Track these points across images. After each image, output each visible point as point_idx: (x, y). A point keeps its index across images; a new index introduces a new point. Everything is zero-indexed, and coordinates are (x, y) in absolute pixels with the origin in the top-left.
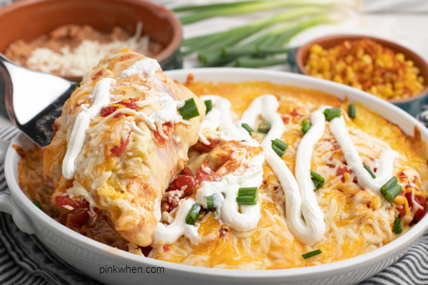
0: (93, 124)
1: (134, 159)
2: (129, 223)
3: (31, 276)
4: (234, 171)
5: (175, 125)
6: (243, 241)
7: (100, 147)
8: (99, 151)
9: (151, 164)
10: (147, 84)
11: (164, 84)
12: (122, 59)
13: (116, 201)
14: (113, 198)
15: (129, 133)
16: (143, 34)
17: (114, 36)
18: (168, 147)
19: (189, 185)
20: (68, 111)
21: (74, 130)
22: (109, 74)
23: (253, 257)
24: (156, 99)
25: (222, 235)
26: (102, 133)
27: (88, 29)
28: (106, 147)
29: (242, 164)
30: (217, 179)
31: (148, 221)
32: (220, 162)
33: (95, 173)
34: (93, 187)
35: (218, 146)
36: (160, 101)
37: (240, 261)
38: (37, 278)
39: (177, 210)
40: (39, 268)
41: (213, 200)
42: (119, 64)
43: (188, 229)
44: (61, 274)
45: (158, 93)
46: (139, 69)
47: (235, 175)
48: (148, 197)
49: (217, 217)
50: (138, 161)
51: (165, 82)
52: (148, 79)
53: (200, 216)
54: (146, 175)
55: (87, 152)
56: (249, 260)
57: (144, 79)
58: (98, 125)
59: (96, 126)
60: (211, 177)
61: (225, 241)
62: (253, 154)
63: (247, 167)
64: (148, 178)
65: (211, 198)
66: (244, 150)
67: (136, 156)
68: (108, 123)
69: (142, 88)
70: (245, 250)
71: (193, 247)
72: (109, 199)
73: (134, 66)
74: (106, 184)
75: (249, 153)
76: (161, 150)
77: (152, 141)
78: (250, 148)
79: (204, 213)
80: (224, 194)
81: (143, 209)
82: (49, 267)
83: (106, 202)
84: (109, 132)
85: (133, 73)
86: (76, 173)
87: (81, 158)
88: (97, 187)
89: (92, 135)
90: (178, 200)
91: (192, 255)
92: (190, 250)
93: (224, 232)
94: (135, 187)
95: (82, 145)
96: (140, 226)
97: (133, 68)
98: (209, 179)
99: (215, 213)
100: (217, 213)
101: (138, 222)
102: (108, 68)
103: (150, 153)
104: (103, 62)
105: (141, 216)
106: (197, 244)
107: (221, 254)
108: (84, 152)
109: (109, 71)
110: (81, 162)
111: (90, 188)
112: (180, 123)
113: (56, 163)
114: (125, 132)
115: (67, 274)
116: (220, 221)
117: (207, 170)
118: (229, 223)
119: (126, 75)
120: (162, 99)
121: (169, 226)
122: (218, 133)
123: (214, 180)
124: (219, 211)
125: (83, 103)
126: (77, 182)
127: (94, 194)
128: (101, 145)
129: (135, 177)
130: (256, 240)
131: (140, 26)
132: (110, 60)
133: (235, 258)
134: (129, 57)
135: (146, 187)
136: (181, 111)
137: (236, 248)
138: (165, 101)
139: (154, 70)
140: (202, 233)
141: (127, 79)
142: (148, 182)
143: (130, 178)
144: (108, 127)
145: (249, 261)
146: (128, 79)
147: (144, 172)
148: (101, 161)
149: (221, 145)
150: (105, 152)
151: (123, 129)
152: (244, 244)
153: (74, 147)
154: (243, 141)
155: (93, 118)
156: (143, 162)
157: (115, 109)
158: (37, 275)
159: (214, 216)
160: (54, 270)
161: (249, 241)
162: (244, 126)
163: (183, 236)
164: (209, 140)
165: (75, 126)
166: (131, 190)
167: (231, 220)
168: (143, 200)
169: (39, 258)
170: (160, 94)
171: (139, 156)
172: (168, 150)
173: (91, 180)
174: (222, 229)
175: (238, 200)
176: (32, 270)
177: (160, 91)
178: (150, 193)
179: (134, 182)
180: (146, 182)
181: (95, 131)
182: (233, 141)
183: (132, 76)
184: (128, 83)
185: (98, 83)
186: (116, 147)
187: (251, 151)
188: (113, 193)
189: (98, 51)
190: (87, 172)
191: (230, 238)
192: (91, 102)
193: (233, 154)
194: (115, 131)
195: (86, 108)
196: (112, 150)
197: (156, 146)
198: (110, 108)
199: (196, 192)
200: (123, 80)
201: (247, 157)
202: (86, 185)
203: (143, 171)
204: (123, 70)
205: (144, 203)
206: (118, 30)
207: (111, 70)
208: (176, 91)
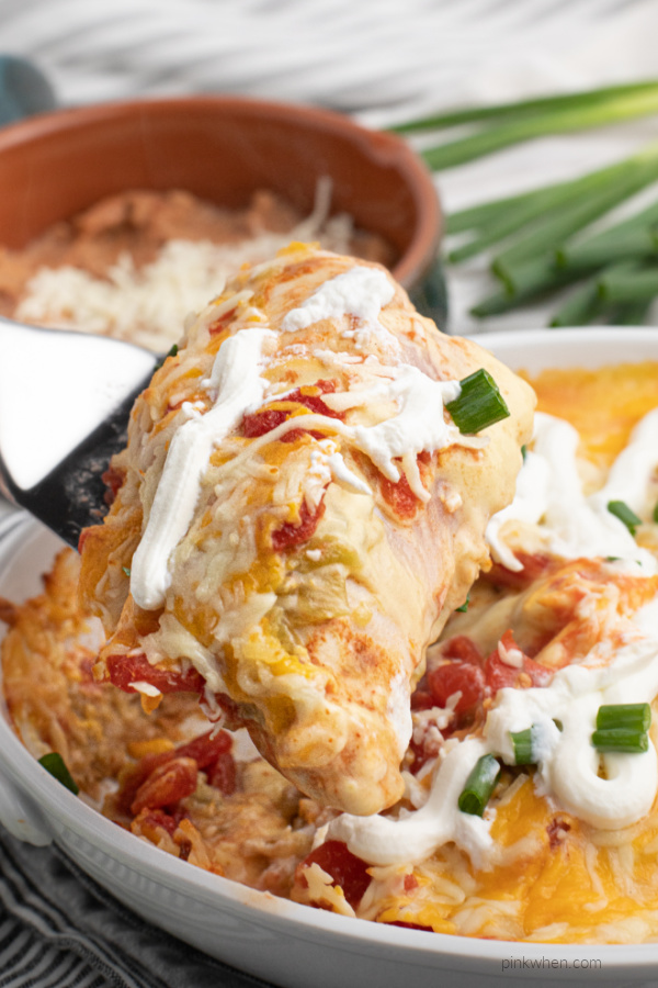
0: (221, 458)
1: (325, 570)
2: (316, 746)
3: (46, 948)
4: (585, 653)
5: (438, 454)
6: (611, 855)
7: (242, 524)
8: (241, 535)
9: (375, 581)
10: (358, 346)
11: (408, 343)
12: (289, 273)
13: (283, 679)
14: (275, 670)
15: (326, 487)
16: (334, 210)
17: (255, 220)
18: (424, 525)
19: (466, 693)
20: (144, 425)
21: (167, 474)
22: (256, 319)
23: (640, 900)
24: (383, 387)
25: (555, 842)
26: (248, 484)
27: (182, 201)
28: (260, 526)
29: (607, 632)
30: (542, 681)
31: (371, 742)
32: (548, 624)
33: (228, 596)
34: (221, 634)
35: (545, 573)
36: (392, 392)
37: (606, 912)
38: (62, 956)
39: (437, 768)
40: (70, 924)
41: (530, 741)
42: (280, 290)
43: (462, 827)
44: (128, 941)
45: (389, 370)
46: (335, 306)
47: (589, 667)
48: (370, 675)
49: (540, 791)
50: (335, 575)
51: (411, 335)
52: (362, 333)
53: (500, 786)
54: (362, 612)
55: (206, 536)
56: (627, 907)
57: (349, 333)
58: (236, 461)
59: (229, 465)
60: (525, 676)
61: (563, 856)
62: (637, 599)
63: (619, 642)
64: (367, 619)
65: (524, 739)
66: (612, 590)
67: (330, 561)
68: (265, 455)
69: (342, 360)
70: (619, 881)
71: (479, 876)
72: (264, 674)
73: (320, 296)
74: (258, 629)
75: (625, 598)
76: (405, 533)
77: (377, 512)
78: (628, 580)
79: (508, 776)
80: (559, 724)
81: (355, 708)
82: (95, 921)
83: (256, 679)
84: (267, 482)
85: (318, 318)
86: (171, 591)
87: (189, 551)
88: (231, 636)
89: (219, 489)
90: (439, 736)
91: (477, 901)
92: (470, 884)
93: (561, 833)
94: (332, 648)
95: (189, 515)
96: (349, 756)
97: (315, 302)
98: (520, 683)
99: (536, 777)
100: (541, 777)
101: (341, 743)
102: (251, 301)
103: (370, 549)
104: (237, 286)
105: (352, 726)
106: (488, 869)
107: (555, 895)
108: (194, 534)
109: (255, 311)
110: (186, 565)
111: (212, 638)
112: (456, 447)
113: (113, 570)
114: (314, 482)
115: (143, 943)
116: (550, 801)
117: (514, 656)
118: (572, 806)
119: (296, 323)
120: (398, 386)
121: (416, 815)
122: (544, 532)
123: (534, 684)
124: (545, 772)
125: (186, 400)
126: (172, 619)
127: (222, 655)
128: (247, 519)
129: (328, 621)
130: (648, 850)
131: (324, 190)
132: (253, 282)
133: (591, 907)
134: (305, 268)
135: (362, 647)
136: (453, 409)
137: (595, 876)
138: (405, 393)
139: (378, 301)
140: (503, 837)
141: (301, 337)
142: (368, 633)
143: (316, 624)
144: (265, 468)
145: (629, 913)
146: (303, 335)
147: (354, 606)
148: (246, 561)
149: (553, 571)
150: (259, 538)
151: (308, 475)
152: (615, 863)
153: (169, 519)
154: (611, 560)
155: (219, 441)
156: (351, 577)
157: (281, 417)
158: (63, 948)
159: (533, 787)
160: (110, 931)
161: (630, 855)
162: (616, 509)
163: (451, 845)
164: (520, 556)
165: (171, 461)
166: (321, 657)
167: (577, 799)
168: (354, 684)
169: (66, 896)
170: (393, 371)
171: (340, 560)
172: (426, 532)
173: (216, 614)
174: (556, 826)
175: (597, 741)
176: (49, 933)
177: (395, 364)
178: (374, 662)
179: (328, 636)
180: (361, 633)
181: (228, 478)
182: (583, 562)
183: (314, 325)
184: (304, 348)
185: (224, 343)
186: (289, 525)
187: (633, 592)
188: (280, 657)
189: (211, 271)
190: (203, 591)
191: (578, 847)
192: (209, 399)
193: (583, 603)
194: (285, 479)
195: (197, 415)
196: (277, 535)
197: (389, 525)
198: (266, 415)
199: (484, 718)
200: (288, 338)
201: (620, 610)
202: (200, 628)
203: (350, 602)
204: (288, 309)
205: (359, 694)
206: (264, 201)
207: (260, 306)
208: (445, 360)
